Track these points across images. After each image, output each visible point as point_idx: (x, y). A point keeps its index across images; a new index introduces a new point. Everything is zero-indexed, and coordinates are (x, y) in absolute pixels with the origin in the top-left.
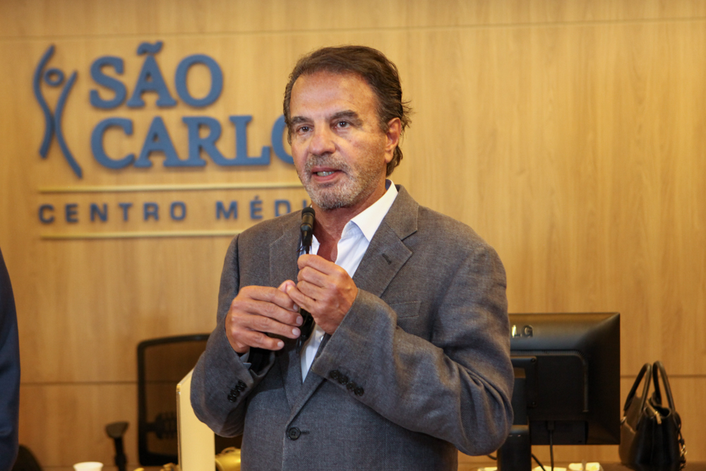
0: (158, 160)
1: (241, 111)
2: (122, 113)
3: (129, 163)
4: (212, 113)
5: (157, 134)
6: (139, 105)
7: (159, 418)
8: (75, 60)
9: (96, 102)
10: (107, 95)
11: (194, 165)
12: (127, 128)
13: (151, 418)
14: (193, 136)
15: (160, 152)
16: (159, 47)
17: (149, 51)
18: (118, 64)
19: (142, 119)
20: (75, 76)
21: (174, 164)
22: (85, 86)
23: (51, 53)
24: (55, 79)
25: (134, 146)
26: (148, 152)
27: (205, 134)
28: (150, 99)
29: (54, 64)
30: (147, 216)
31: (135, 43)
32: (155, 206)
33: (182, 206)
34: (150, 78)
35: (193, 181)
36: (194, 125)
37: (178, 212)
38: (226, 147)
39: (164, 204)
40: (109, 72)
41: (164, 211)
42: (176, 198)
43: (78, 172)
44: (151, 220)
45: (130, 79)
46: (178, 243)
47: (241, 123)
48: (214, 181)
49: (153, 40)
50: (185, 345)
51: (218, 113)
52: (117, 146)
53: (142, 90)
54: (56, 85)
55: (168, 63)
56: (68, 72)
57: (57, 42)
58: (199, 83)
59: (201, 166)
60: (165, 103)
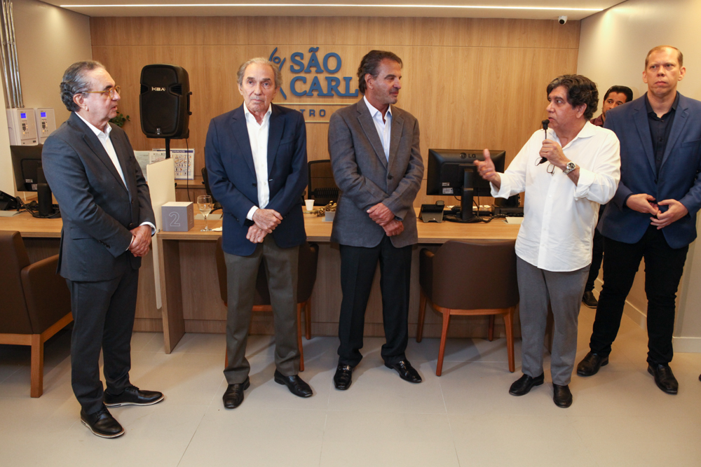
0: (315, 93)
1: (348, 75)
2: (302, 75)
3: (304, 94)
4: (336, 75)
5: (316, 83)
6: (309, 72)
7: (316, 190)
8: (285, 54)
9: (292, 70)
10: (296, 68)
11: (329, 95)
12: (304, 80)
13: (313, 190)
14: (329, 84)
15: (316, 90)
16: (317, 49)
17: (313, 51)
18: (301, 55)
19: (310, 77)
20: (285, 60)
21: (321, 95)
22: (288, 64)
23: (276, 50)
24: (277, 61)
25: (306, 87)
26: (312, 90)
27: (334, 84)
28: (313, 70)
29: (276, 55)
30: (310, 115)
31: (308, 47)
32: (314, 111)
33: (324, 111)
34: (314, 61)
35: (328, 101)
36: (329, 80)
37: (322, 114)
38: (342, 89)
39: (317, 110)
40: (298, 58)
41: (317, 113)
42: (322, 108)
43: (285, 97)
44: (312, 116)
45: (306, 62)
46: (322, 125)
47: (348, 80)
48: (337, 101)
49: (315, 47)
50: (324, 163)
51: (339, 75)
52: (300, 87)
53: (310, 66)
54: (278, 63)
55: (320, 56)
56: (282, 59)
57: (278, 46)
58: (332, 64)
59: (332, 96)
60: (319, 71)
